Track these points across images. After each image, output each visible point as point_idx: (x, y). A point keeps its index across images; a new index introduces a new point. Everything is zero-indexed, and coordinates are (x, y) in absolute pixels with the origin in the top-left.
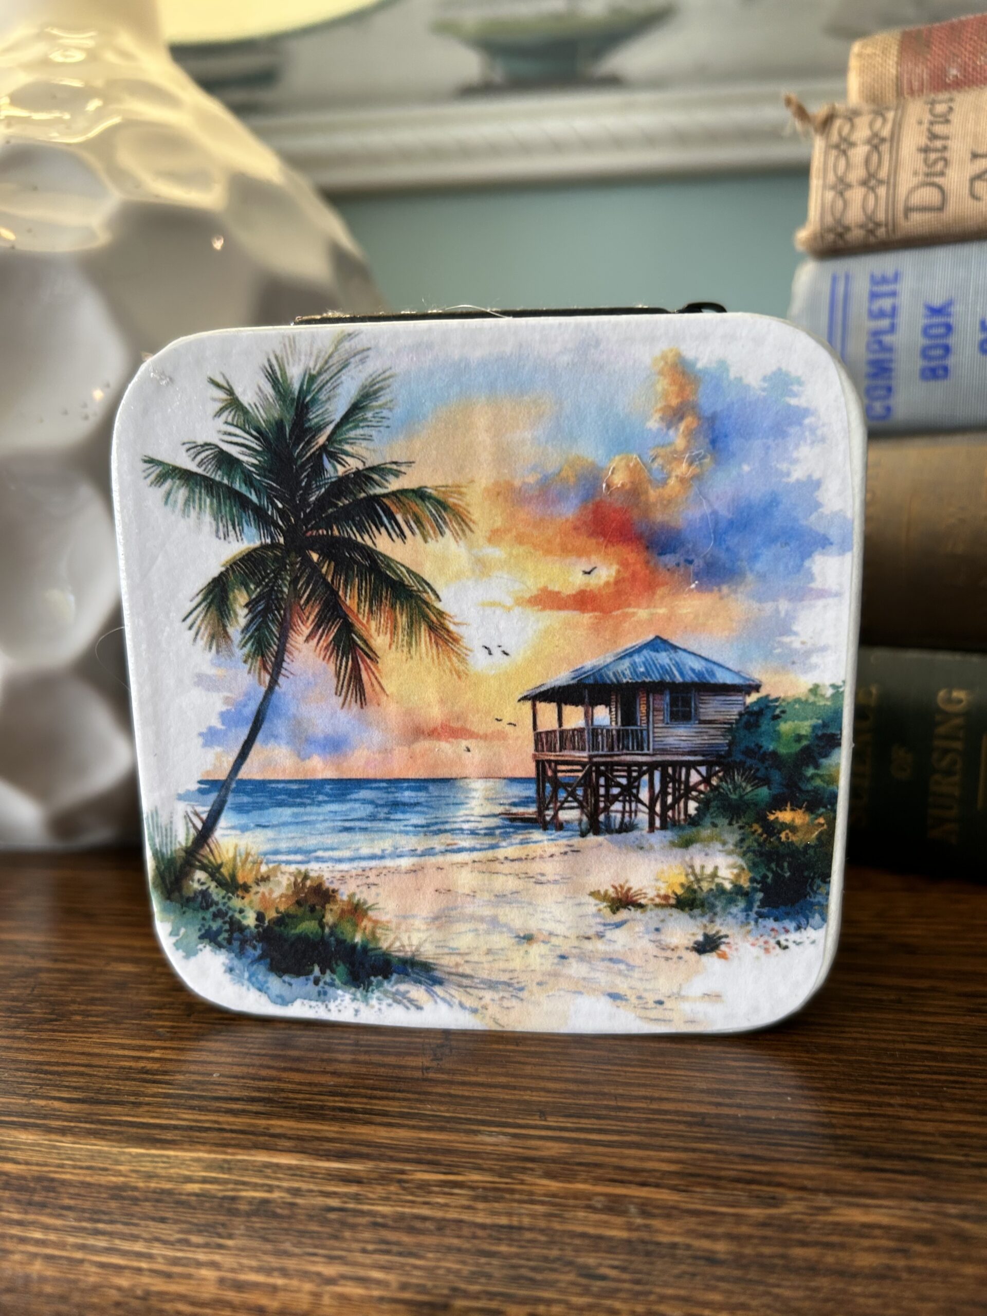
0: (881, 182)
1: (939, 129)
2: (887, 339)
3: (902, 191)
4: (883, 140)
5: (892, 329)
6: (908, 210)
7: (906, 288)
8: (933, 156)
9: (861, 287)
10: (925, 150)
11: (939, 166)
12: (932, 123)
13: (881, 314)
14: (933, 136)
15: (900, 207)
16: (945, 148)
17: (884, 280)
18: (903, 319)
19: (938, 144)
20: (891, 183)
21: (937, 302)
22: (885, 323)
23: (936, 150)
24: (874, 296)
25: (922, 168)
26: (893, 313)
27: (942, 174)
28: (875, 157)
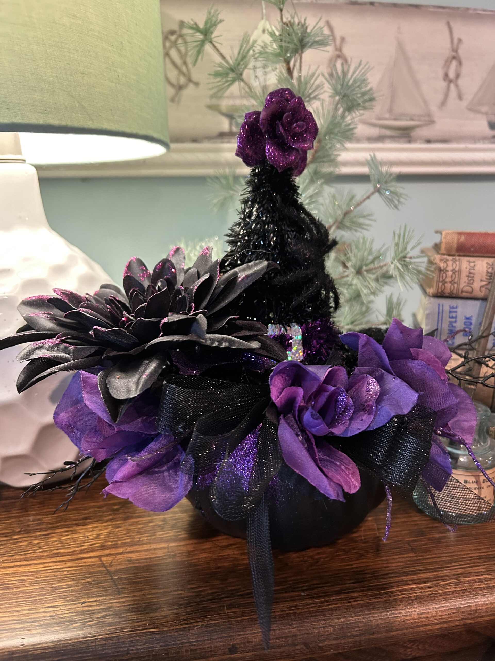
0: (455, 283)
1: (472, 271)
2: (454, 324)
3: (461, 286)
4: (456, 271)
5: (456, 322)
6: (462, 292)
7: (459, 310)
8: (470, 278)
9: (447, 308)
10: (468, 276)
11: (472, 281)
12: (470, 269)
13: (452, 317)
14: (470, 273)
15: (460, 291)
16: (473, 277)
17: (453, 308)
18: (458, 319)
19: (472, 275)
20: (458, 283)
21: (468, 316)
22: (453, 320)
23: (471, 277)
24: (450, 312)
25: (467, 281)
26: (456, 317)
27: (472, 284)
28: (454, 276)
